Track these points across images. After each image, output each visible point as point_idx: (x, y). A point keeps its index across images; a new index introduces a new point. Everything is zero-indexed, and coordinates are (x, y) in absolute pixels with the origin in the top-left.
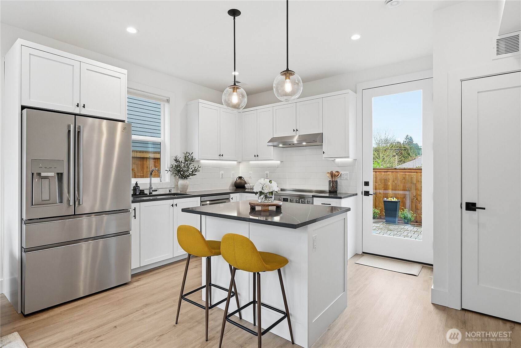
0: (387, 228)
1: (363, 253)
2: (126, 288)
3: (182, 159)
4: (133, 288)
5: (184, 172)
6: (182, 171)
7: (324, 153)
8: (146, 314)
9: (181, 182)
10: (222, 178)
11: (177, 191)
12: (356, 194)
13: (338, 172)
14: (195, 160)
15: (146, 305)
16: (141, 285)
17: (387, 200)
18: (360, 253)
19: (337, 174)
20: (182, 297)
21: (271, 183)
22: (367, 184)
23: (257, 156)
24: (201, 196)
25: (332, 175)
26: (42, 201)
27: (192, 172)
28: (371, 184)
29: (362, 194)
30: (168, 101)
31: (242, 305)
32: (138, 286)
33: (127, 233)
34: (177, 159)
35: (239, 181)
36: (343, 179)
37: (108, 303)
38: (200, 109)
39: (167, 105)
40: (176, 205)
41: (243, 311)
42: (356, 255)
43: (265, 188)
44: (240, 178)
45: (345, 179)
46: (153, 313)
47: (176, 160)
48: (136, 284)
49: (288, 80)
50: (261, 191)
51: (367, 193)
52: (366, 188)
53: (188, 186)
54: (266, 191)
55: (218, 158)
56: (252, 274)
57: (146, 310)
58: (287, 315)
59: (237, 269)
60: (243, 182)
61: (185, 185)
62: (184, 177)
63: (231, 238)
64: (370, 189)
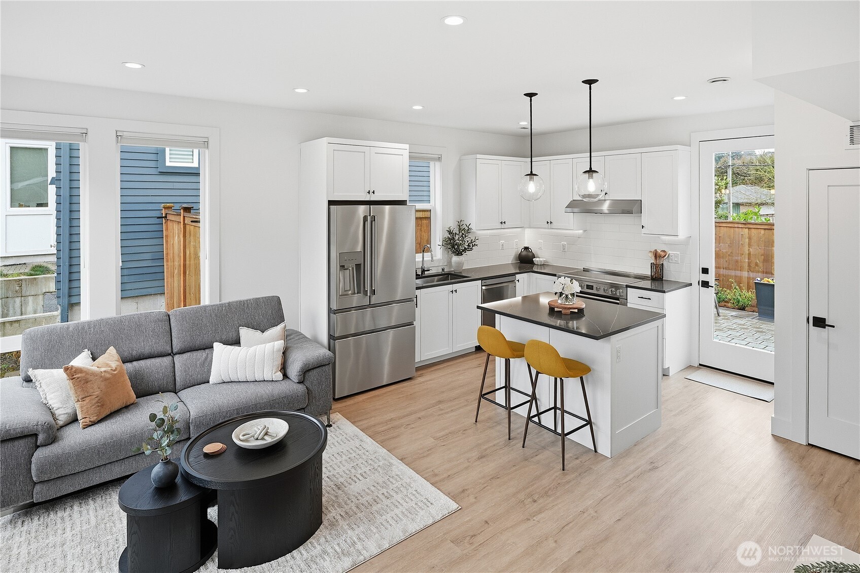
0: (757, 328)
1: (700, 365)
2: (412, 382)
3: (456, 231)
4: (419, 384)
5: (459, 245)
6: (456, 245)
7: (643, 227)
8: (442, 410)
9: (455, 259)
10: (502, 249)
11: (450, 268)
12: (691, 285)
13: (664, 251)
14: (472, 231)
15: (440, 402)
16: (427, 381)
17: (762, 282)
18: (696, 365)
19: (663, 254)
20: (482, 396)
21: (572, 283)
22: (705, 271)
23: (551, 223)
24: (482, 279)
25: (656, 255)
26: (345, 291)
27: (469, 246)
28: (712, 271)
29: (699, 285)
30: (439, 159)
31: (541, 410)
32: (424, 382)
33: (411, 324)
34: (450, 230)
35: (524, 253)
36: (671, 261)
37: (402, 396)
38: (477, 166)
39: (438, 164)
40: (456, 291)
41: (542, 416)
42: (690, 367)
43: (566, 289)
44: (526, 248)
45: (675, 262)
46: (449, 410)
47: (450, 232)
48: (420, 380)
49: (591, 180)
50: (561, 292)
51: (705, 284)
52: (704, 277)
53: (463, 264)
54: (567, 292)
55: (499, 226)
56: (553, 379)
57: (441, 406)
58: (589, 422)
59: (540, 373)
60: (530, 254)
61: (461, 263)
62: (459, 253)
63: (537, 344)
64: (711, 278)
